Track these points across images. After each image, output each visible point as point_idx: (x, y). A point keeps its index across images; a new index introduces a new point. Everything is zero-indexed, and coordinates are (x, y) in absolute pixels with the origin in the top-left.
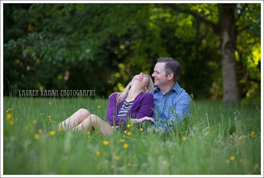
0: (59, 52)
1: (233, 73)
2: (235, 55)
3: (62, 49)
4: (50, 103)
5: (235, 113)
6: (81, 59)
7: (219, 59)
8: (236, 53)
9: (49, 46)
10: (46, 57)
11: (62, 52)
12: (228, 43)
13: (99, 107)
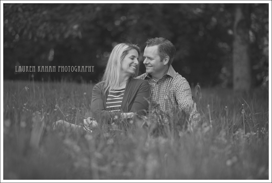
0: (41, 28)
1: (245, 57)
2: (249, 35)
3: (45, 24)
4: (26, 88)
5: (243, 105)
6: (66, 36)
7: (230, 40)
8: (251, 33)
9: (29, 19)
10: (25, 32)
11: (45, 28)
12: (241, 22)
13: (85, 93)
